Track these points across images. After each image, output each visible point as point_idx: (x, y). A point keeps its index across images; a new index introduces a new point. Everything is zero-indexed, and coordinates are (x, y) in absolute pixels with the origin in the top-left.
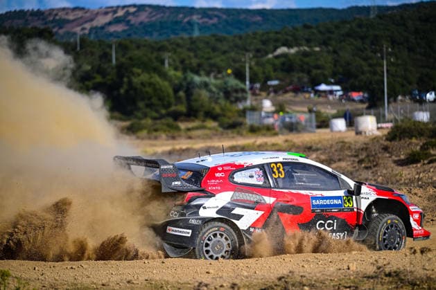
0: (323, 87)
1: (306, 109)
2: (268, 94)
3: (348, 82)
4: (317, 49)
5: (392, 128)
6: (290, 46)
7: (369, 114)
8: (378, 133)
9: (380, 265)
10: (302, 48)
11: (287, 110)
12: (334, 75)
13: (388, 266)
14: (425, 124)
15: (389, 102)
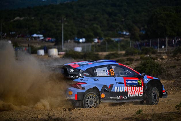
0: (35, 35)
1: (27, 45)
2: (10, 38)
3: (46, 33)
4: (33, 18)
5: (65, 54)
6: (20, 16)
7: (55, 48)
8: (58, 56)
9: (50, 115)
10: (26, 18)
11: (18, 45)
12: (40, 30)
13: (54, 116)
14: (79, 53)
15: (64, 43)
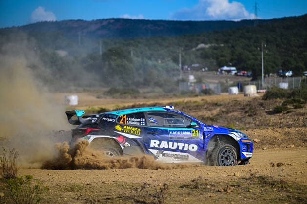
0: (225, 68)
2: (192, 73)
3: (240, 64)
4: (222, 45)
5: (265, 92)
6: (205, 43)
7: (253, 84)
8: (257, 95)
9: (253, 172)
10: (213, 45)
11: (204, 81)
12: (232, 60)
13: (258, 174)
14: (285, 90)
15: (264, 77)
